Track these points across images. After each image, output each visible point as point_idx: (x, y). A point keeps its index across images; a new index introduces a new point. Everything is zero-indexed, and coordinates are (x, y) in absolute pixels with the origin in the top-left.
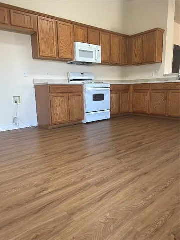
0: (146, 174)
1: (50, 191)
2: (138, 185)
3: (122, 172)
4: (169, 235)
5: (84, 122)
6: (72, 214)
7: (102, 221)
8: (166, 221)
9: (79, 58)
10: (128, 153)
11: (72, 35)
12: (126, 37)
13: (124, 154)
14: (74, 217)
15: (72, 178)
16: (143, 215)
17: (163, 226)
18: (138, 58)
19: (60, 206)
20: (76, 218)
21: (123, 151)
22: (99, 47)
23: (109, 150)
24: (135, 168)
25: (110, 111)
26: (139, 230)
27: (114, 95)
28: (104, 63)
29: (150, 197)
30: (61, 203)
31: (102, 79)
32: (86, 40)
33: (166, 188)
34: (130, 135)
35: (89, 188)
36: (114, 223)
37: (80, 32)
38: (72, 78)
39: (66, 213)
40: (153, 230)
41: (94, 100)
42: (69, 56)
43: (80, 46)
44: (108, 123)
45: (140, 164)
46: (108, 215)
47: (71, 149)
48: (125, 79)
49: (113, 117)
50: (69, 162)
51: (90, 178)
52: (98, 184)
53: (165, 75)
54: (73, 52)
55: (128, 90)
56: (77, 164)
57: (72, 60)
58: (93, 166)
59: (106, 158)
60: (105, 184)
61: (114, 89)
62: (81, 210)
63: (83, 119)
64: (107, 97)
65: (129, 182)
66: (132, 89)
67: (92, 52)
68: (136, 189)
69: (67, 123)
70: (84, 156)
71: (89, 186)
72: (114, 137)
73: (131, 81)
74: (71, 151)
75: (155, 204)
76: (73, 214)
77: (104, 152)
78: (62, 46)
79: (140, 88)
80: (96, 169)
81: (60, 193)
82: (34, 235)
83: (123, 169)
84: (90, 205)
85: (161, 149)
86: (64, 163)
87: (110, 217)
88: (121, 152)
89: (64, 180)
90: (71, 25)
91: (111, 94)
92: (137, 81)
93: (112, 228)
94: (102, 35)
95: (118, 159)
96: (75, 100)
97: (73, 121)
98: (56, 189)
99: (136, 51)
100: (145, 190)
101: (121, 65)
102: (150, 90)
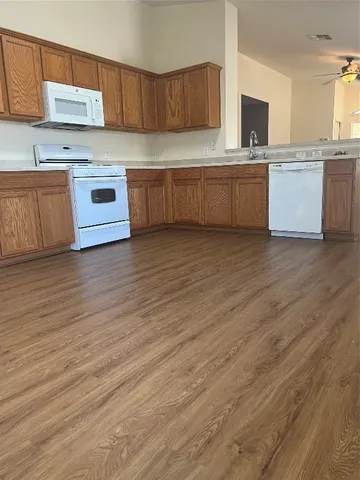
0: (193, 338)
2: (178, 362)
3: (149, 341)
4: (230, 447)
5: (75, 247)
6: (42, 442)
7: (106, 444)
8: (225, 421)
9: (55, 116)
10: (163, 302)
11: (38, 66)
12: (151, 76)
13: (155, 305)
14: (43, 448)
15: (47, 366)
16: (185, 417)
17: (219, 431)
18: (176, 117)
19: (13, 431)
20: (53, 448)
21: (154, 299)
22: (99, 95)
23: (127, 299)
24: (173, 330)
25: (129, 222)
26: (175, 448)
27: (136, 190)
28: (110, 126)
29: (200, 381)
30: (18, 422)
31: (106, 158)
32: (70, 79)
33: (228, 359)
34: (168, 266)
35: (82, 382)
36: (128, 444)
37: (55, 62)
38: (44, 157)
39: (28, 443)
40: (201, 443)
42: (34, 111)
43: (54, 90)
44: (127, 246)
45: (184, 320)
46: (118, 430)
47: (45, 306)
48: (154, 159)
49: (137, 233)
50: (39, 335)
51: (84, 361)
52: (98, 373)
53: (227, 151)
54: (41, 101)
55: (163, 180)
56: (57, 335)
57: (40, 118)
58: (94, 335)
59: (118, 317)
60: (114, 370)
61: (135, 177)
62: (60, 430)
64: (122, 194)
65: (162, 359)
66: (169, 178)
67: (85, 104)
68: (173, 371)
69: (36, 251)
70: (74, 319)
71: (81, 377)
72: (137, 273)
73: (166, 163)
74: (46, 311)
75: (208, 392)
76: (44, 442)
77: (117, 304)
78: (15, 88)
79: (184, 177)
80: (97, 343)
81: (16, 402)
83: (150, 335)
84: (83, 415)
85: (222, 289)
86: (27, 337)
87: (122, 434)
88: (149, 302)
89: (27, 374)
90: (34, 45)
91: (129, 187)
92: (178, 162)
93: (124, 455)
94: (103, 71)
95: (143, 317)
96: (51, 203)
98: (8, 395)
99: (172, 103)
100: (190, 370)
101: (145, 131)
102: (202, 180)
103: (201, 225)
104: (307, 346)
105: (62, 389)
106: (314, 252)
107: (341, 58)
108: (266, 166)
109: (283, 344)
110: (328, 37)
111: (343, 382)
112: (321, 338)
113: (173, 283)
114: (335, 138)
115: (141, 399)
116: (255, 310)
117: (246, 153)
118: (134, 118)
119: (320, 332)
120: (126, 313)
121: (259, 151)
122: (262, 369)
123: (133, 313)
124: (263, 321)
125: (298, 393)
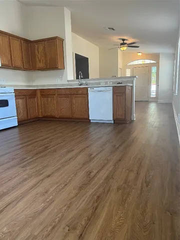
0: (49, 176)
2: (40, 189)
3: (25, 180)
4: (64, 228)
8: (63, 216)
10: (34, 158)
13: (29, 161)
16: (42, 217)
17: (59, 221)
18: (41, 63)
21: (29, 158)
23: (13, 159)
24: (38, 173)
25: (17, 117)
26: (36, 234)
27: (20, 101)
28: (4, 66)
29: (51, 197)
31: (3, 83)
33: (66, 185)
34: (37, 140)
36: (10, 235)
40: (50, 228)
44: (16, 130)
45: (44, 167)
46: (5, 229)
48: (31, 84)
49: (21, 123)
53: (68, 81)
55: (35, 95)
59: (8, 169)
60: (4, 197)
61: (19, 94)
64: (12, 102)
66: (39, 94)
68: (37, 194)
72: (20, 145)
73: (37, 86)
75: (55, 203)
77: (8, 162)
79: (46, 93)
83: (25, 177)
85: (66, 150)
87: (7, 231)
88: (26, 159)
91: (16, 99)
92: (44, 86)
95: (23, 167)
99: (39, 56)
100: (46, 193)
101: (25, 69)
102: (56, 95)
103: (56, 118)
104: (104, 174)
106: (109, 129)
107: (120, 39)
108: (87, 89)
109: (92, 174)
110: (113, 29)
111: (118, 189)
112: (110, 169)
113: (40, 148)
114: (119, 76)
115: (18, 212)
116: (81, 158)
117: (78, 82)
118: (18, 63)
119: (110, 167)
120: (13, 166)
121: (84, 81)
122: (82, 187)
123: (16, 166)
124: (84, 164)
125: (98, 197)
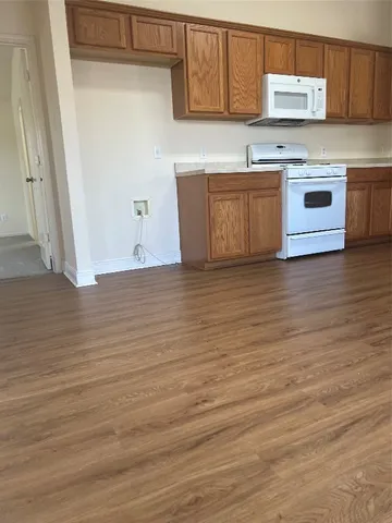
1: (217, 402)
3: (385, 376)
5: (282, 255)
6: (270, 461)
7: (346, 487)
9: (273, 112)
11: (260, 57)
14: (274, 468)
15: (266, 379)
19: (240, 439)
20: (283, 472)
22: (322, 83)
23: (349, 321)
25: (343, 231)
27: (356, 194)
28: (332, 119)
30: (243, 433)
31: (322, 156)
32: (292, 68)
35: (308, 406)
36: (375, 495)
37: (279, 50)
38: (256, 157)
39: (256, 457)
41: (307, 206)
42: (253, 108)
43: (276, 83)
44: (340, 258)
46: (359, 475)
47: (255, 314)
48: (382, 155)
49: (352, 244)
50: (255, 343)
51: (306, 383)
52: (327, 400)
54: (259, 96)
56: (272, 348)
57: (258, 115)
58: (311, 357)
59: (340, 340)
60: (343, 402)
61: (356, 178)
62: (290, 454)
63: (279, 248)
64: (339, 198)
67: (305, 95)
70: (286, 334)
71: (306, 400)
72: (358, 291)
74: (256, 320)
76: (273, 461)
77: (336, 326)
78: (235, 85)
80: (318, 365)
81: (239, 410)
82: (191, 496)
84: (312, 445)
86: (243, 344)
87: (364, 481)
89: (246, 383)
90: (258, 36)
91: (348, 190)
93: (371, 507)
94: (330, 54)
95: (373, 344)
96: (261, 206)
97: (257, 254)
98: (230, 400)
101: (375, 121)
105: (285, 409)
115: (385, 446)
118: (362, 107)
120: (350, 338)
